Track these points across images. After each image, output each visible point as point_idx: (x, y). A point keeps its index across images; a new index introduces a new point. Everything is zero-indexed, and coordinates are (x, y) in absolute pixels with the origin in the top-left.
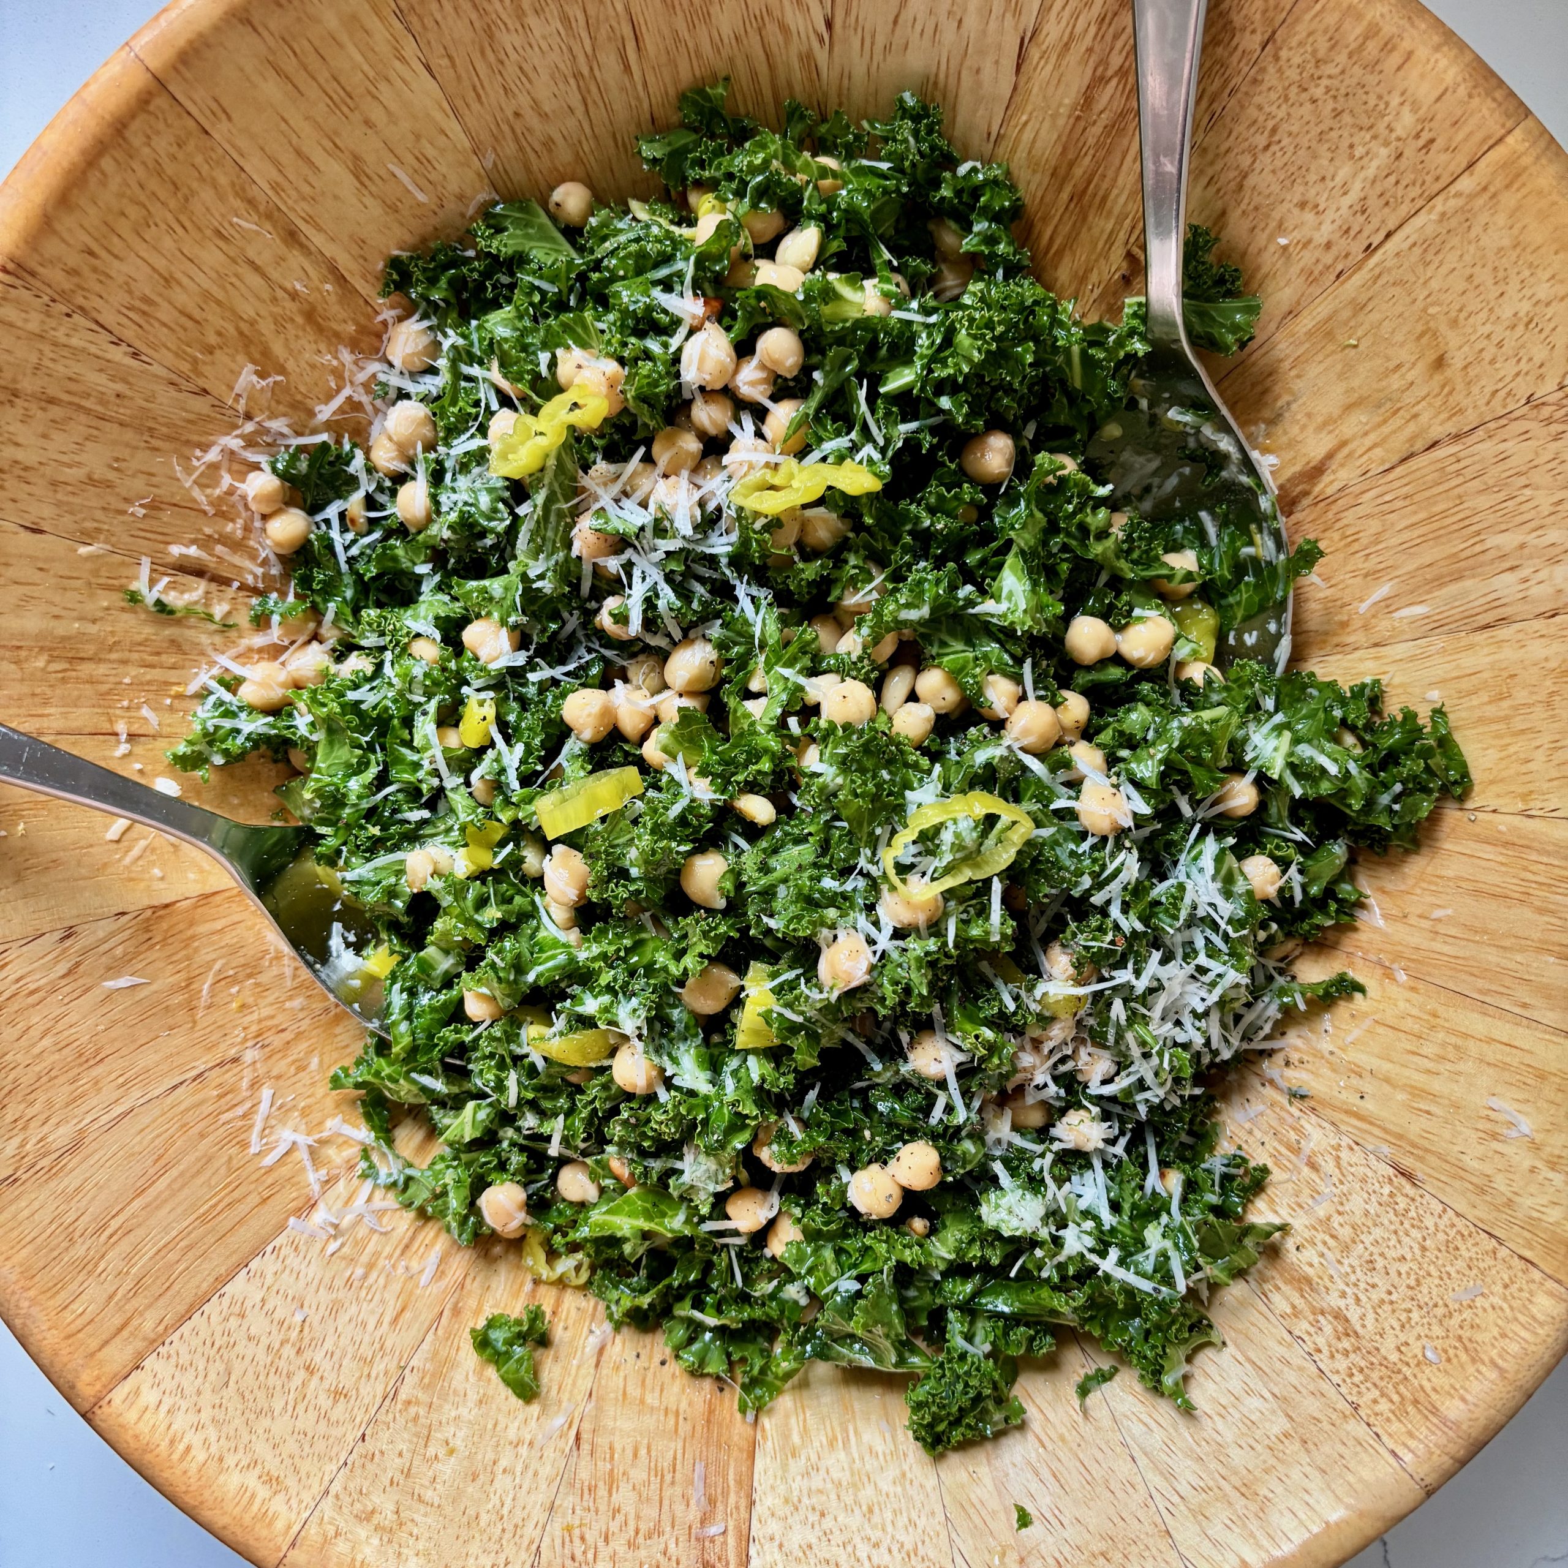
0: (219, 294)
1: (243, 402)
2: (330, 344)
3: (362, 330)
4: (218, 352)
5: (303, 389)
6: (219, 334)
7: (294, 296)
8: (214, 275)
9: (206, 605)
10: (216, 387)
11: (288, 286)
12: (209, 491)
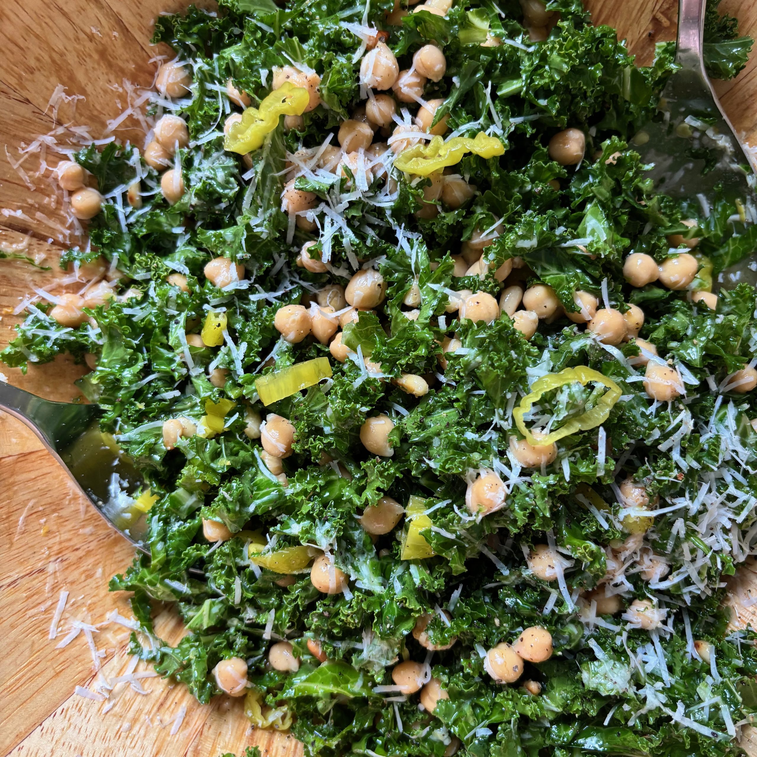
0: (38, 31)
1: (55, 111)
2: (117, 76)
3: (140, 68)
4: (37, 73)
5: (98, 107)
6: (38, 60)
7: (91, 38)
8: (34, 16)
9: (29, 253)
10: (38, 100)
11: (88, 31)
12: (31, 173)
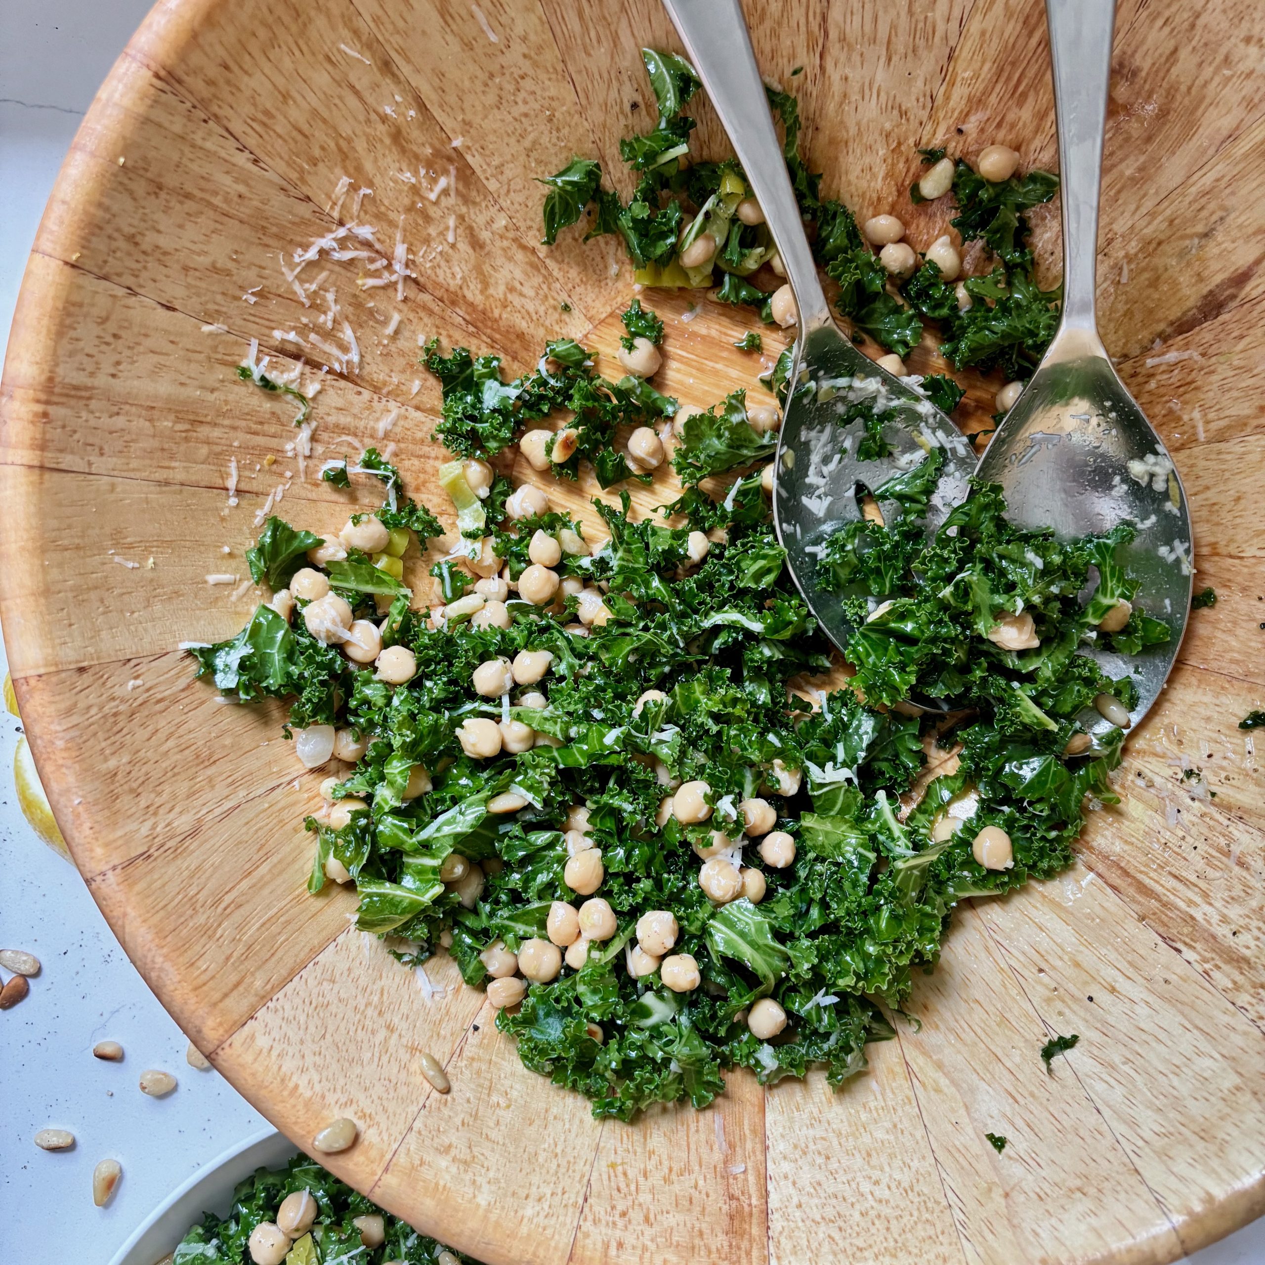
0: (325, 114)
1: (337, 208)
2: (410, 164)
3: (437, 153)
4: (321, 165)
5: (386, 202)
6: (323, 148)
7: (384, 119)
8: (322, 97)
9: (302, 385)
10: (319, 197)
11: (380, 110)
12: (307, 286)
